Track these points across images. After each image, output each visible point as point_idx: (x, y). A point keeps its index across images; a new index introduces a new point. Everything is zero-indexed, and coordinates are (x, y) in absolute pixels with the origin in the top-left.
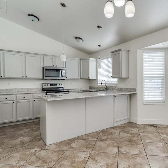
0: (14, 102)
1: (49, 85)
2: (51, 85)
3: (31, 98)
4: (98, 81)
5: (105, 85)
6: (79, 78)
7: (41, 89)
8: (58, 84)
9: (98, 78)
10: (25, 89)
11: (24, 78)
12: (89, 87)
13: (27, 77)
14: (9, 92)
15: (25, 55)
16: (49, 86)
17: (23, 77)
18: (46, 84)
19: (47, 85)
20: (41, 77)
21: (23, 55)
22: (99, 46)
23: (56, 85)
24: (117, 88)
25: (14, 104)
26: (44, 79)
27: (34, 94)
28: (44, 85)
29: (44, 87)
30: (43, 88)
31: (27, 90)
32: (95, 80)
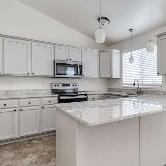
0: (15, 110)
1: (60, 85)
2: (63, 85)
3: (39, 104)
4: (123, 81)
5: (138, 87)
6: (98, 76)
7: (51, 91)
8: (71, 85)
9: (123, 76)
10: (30, 90)
11: (30, 75)
12: (108, 88)
13: (33, 74)
14: (9, 94)
15: (31, 43)
16: (60, 87)
17: (28, 74)
18: (57, 84)
19: (58, 86)
20: (52, 74)
21: (29, 43)
22: (131, 30)
23: (69, 85)
24: (162, 91)
25: (16, 113)
26: (56, 77)
27: (43, 99)
28: (54, 85)
29: (54, 88)
30: (52, 90)
31: (32, 93)
32: (119, 80)
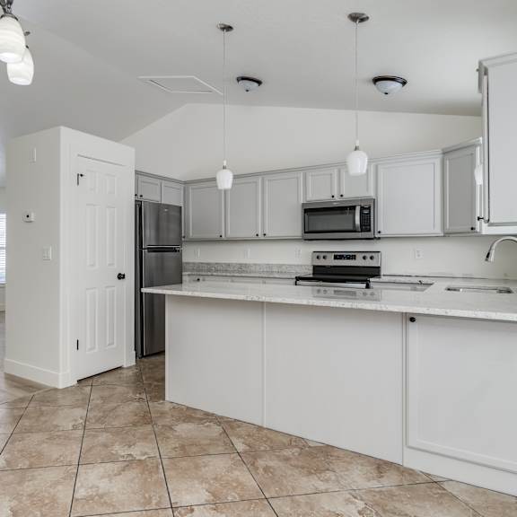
1: (330, 256)
2: (336, 258)
8: (359, 257)
16: (331, 262)
17: (257, 235)
18: (322, 255)
23: (354, 257)
